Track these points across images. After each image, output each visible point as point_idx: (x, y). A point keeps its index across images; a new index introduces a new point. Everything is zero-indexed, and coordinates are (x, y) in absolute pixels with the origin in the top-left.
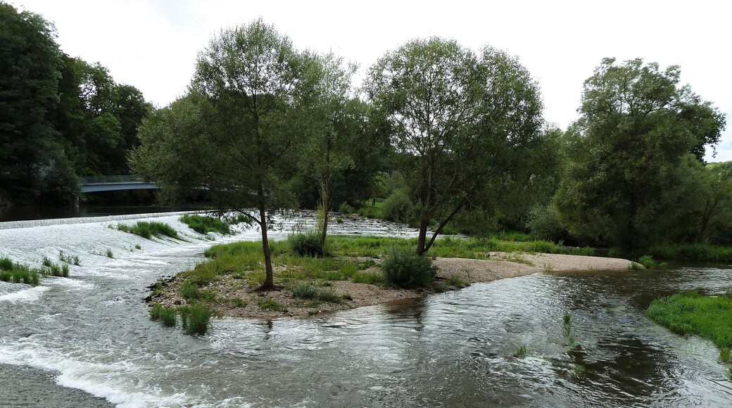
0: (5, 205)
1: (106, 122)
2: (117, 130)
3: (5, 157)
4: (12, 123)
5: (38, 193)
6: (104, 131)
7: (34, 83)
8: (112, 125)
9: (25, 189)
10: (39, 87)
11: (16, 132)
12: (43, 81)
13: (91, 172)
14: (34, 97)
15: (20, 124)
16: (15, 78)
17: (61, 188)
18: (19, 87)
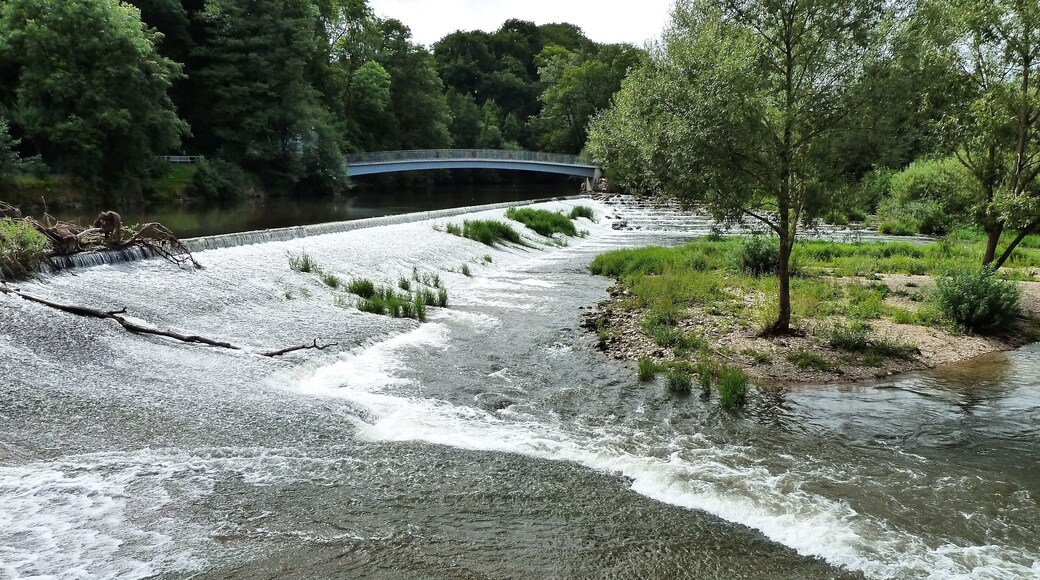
0: (258, 197)
1: (371, 75)
2: (384, 86)
3: (258, 130)
4: (265, 82)
5: (296, 179)
6: (369, 88)
7: (289, 23)
8: (379, 79)
9: (281, 174)
10: (295, 29)
11: (270, 94)
12: (300, 20)
13: (351, 147)
14: (288, 44)
15: (274, 83)
16: (268, 17)
17: (323, 171)
18: (272, 30)
